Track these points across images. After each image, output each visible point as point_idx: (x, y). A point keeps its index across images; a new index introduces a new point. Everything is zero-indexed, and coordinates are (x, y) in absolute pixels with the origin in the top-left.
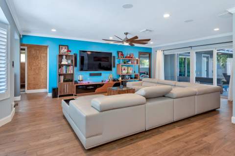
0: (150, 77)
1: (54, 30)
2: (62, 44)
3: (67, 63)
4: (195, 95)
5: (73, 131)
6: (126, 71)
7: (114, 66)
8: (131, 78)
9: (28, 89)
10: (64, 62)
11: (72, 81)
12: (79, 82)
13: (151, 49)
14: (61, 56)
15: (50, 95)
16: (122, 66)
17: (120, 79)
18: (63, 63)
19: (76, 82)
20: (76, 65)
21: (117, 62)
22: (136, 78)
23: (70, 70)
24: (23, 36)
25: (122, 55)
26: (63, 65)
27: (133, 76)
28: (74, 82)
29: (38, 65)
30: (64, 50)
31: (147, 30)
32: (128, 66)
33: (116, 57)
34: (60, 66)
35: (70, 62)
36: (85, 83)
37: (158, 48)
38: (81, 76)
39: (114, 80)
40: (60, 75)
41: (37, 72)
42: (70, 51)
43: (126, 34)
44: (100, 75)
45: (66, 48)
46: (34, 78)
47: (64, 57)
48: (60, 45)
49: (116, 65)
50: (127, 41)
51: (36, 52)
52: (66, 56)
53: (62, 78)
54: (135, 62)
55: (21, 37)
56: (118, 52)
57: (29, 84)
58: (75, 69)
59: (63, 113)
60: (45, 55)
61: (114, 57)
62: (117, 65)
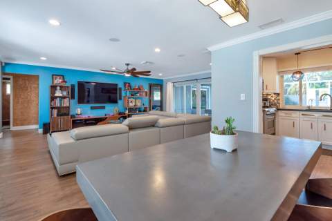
0: (161, 110)
1: (44, 59)
2: (56, 73)
3: (61, 95)
4: (184, 124)
5: (53, 163)
6: (134, 104)
7: (120, 99)
8: (140, 111)
9: (14, 126)
10: (58, 93)
11: (68, 115)
12: (76, 116)
13: (162, 80)
14: (53, 88)
15: (41, 131)
16: (129, 98)
17: (127, 112)
18: (56, 95)
19: (73, 116)
20: (73, 97)
21: (123, 94)
22: (145, 111)
23: (66, 103)
24: (5, 63)
25: (130, 86)
26: (56, 97)
27: (143, 109)
28: (70, 117)
29: (27, 98)
30: (58, 81)
31: (147, 62)
32: (136, 99)
33: (123, 89)
34: (53, 98)
35: (65, 93)
36: (84, 116)
37: (169, 80)
38: (79, 110)
39: (120, 114)
40: (52, 108)
41: (26, 105)
42: (66, 82)
43: (128, 65)
44: (104, 108)
45: (60, 78)
46: (22, 113)
47: (58, 88)
48: (53, 75)
49: (122, 98)
50: (128, 72)
51: (25, 82)
52: (61, 87)
53: (55, 112)
54: (144, 94)
55: (3, 64)
56: (125, 84)
57: (14, 120)
58: (72, 101)
59: (48, 148)
60: (36, 86)
61: (120, 89)
62: (124, 97)
